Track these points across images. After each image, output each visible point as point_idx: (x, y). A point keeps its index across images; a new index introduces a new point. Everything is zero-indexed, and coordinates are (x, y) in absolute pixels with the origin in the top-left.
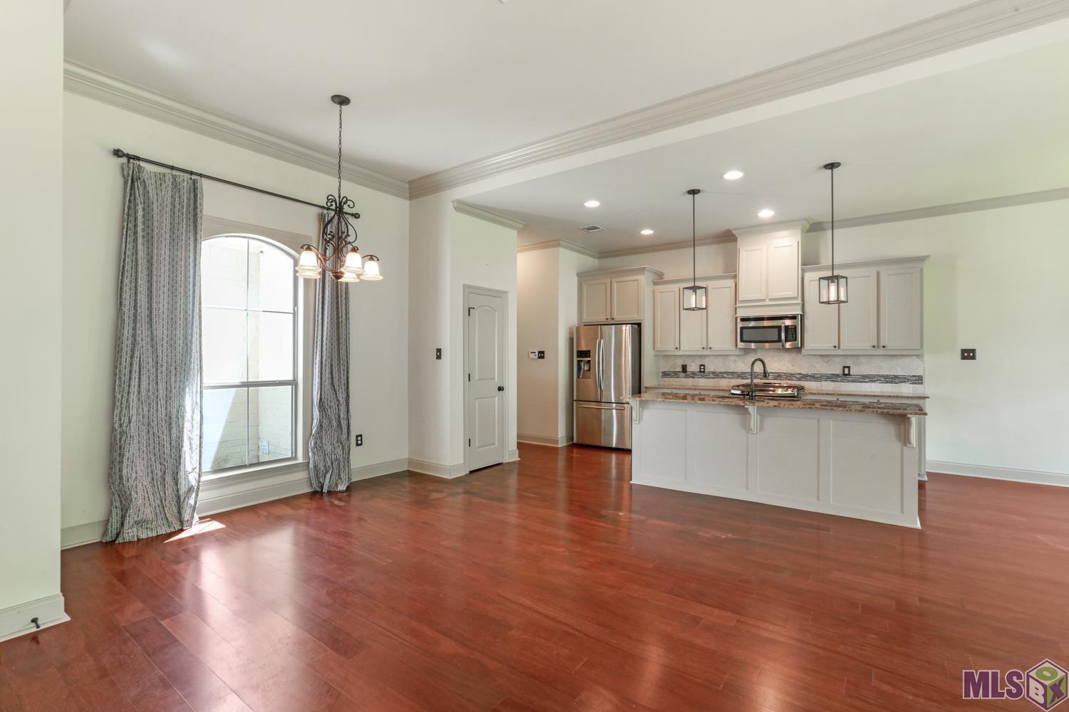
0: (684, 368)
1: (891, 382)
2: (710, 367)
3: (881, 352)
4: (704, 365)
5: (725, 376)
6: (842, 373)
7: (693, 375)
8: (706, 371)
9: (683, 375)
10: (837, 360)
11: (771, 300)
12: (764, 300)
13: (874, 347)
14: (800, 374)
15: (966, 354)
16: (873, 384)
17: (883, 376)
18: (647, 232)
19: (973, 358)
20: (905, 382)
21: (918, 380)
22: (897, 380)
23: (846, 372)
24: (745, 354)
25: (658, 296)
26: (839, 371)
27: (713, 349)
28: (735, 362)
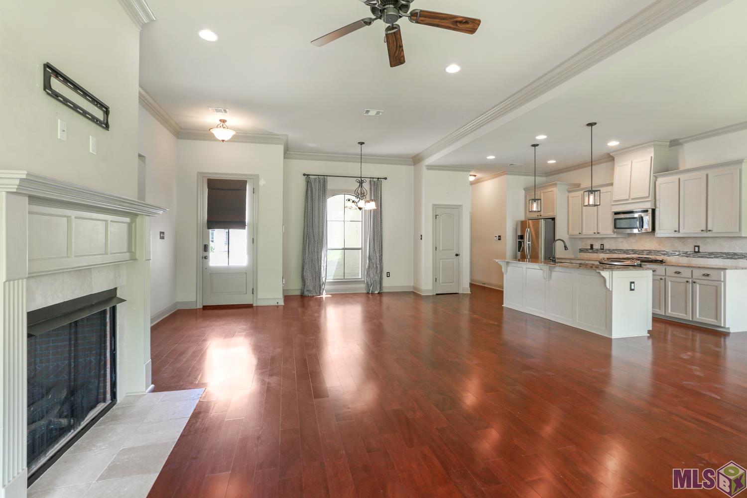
0: (592, 246)
2: (607, 247)
3: (709, 234)
4: (603, 245)
5: (616, 252)
6: (693, 251)
7: (597, 251)
8: (605, 248)
9: (591, 251)
10: (689, 241)
11: (632, 199)
12: (628, 199)
13: (703, 231)
14: (664, 251)
16: (717, 260)
18: (552, 162)
23: (697, 249)
24: (629, 237)
25: (570, 199)
26: (691, 250)
27: (601, 234)
28: (622, 242)
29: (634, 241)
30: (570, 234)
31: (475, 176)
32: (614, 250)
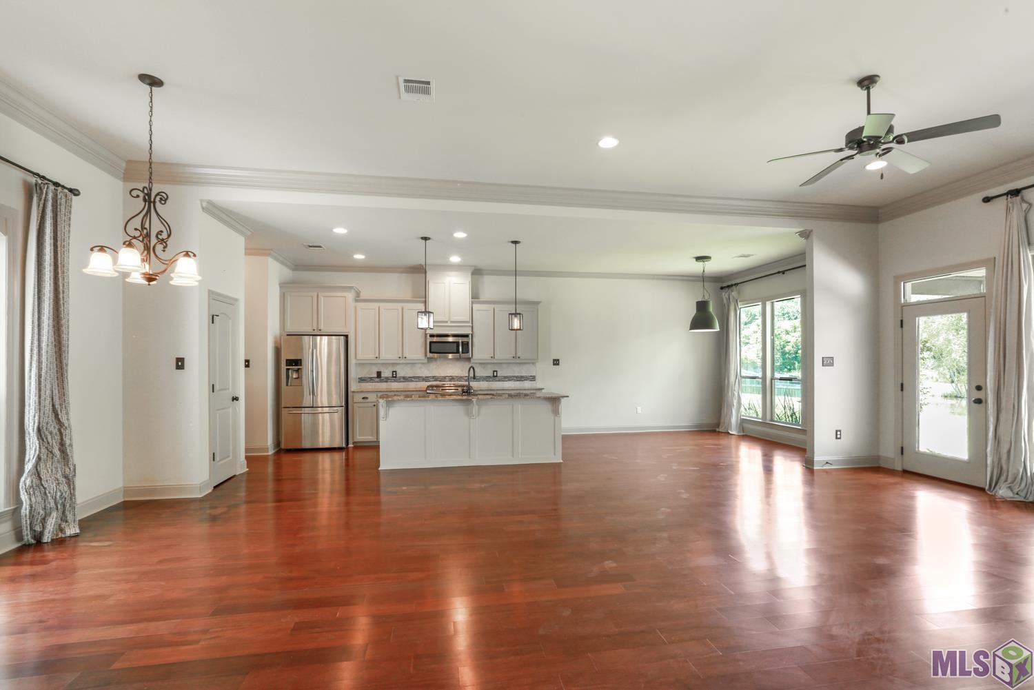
0: (379, 374)
1: (520, 381)
2: (401, 373)
3: (516, 360)
4: (396, 372)
5: (415, 379)
6: (492, 375)
7: (387, 380)
8: (398, 375)
9: (378, 380)
10: (489, 366)
11: (452, 322)
12: (447, 322)
13: (512, 357)
15: (555, 362)
16: (510, 382)
17: (514, 377)
18: (359, 257)
19: (558, 364)
20: (527, 379)
21: (533, 378)
22: (523, 379)
23: (495, 374)
24: (428, 362)
25: (360, 310)
27: (407, 358)
28: (421, 368)
29: (435, 366)
30: (358, 358)
32: (410, 377)
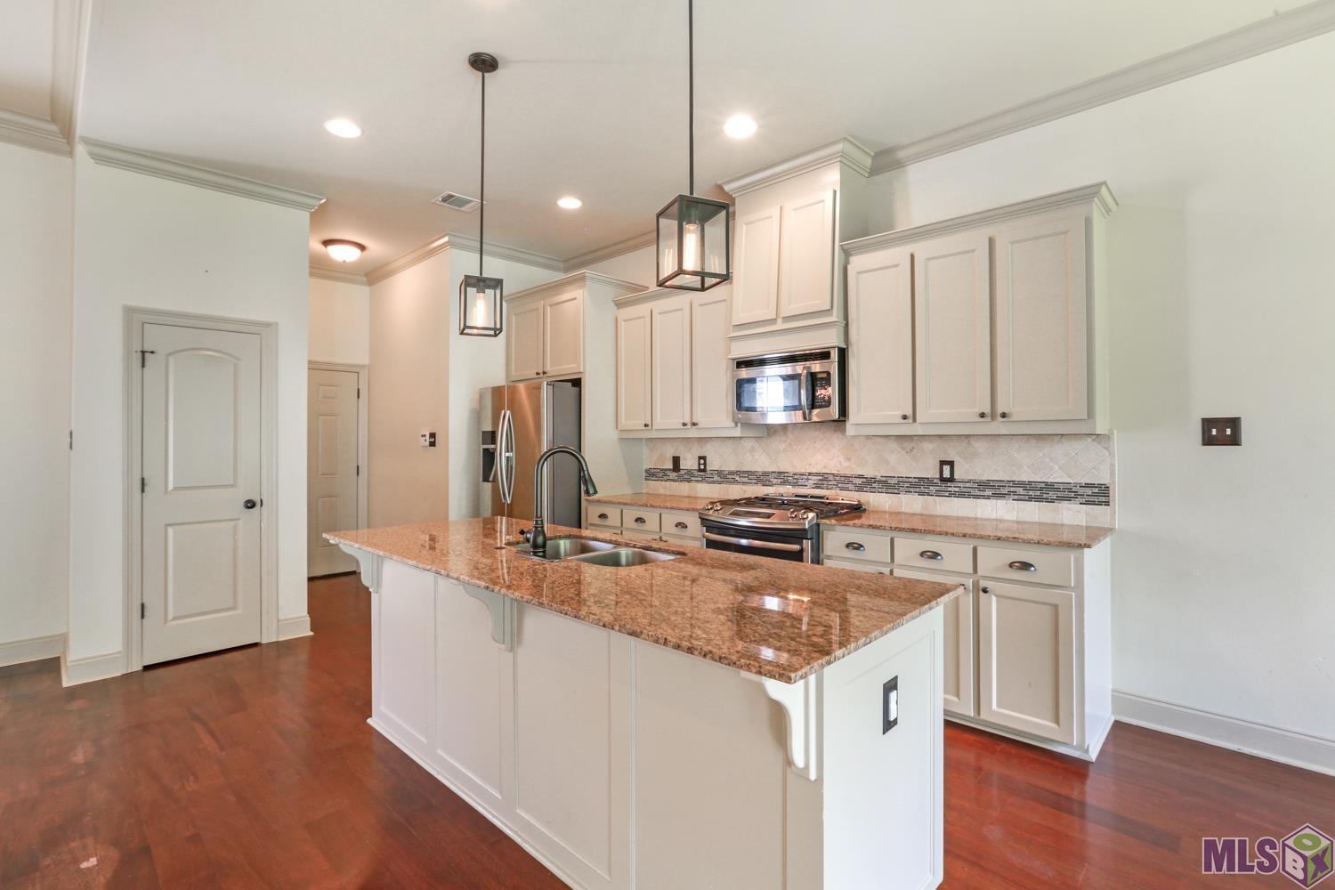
0: (676, 460)
1: (1039, 499)
2: (714, 464)
3: (999, 427)
4: (704, 459)
5: (737, 478)
6: (938, 476)
7: (689, 477)
8: (708, 468)
9: (673, 475)
10: (928, 446)
11: (785, 320)
12: (773, 321)
13: (982, 415)
14: (861, 477)
15: (1214, 432)
16: (1000, 503)
17: (1021, 484)
18: (569, 203)
19: (1234, 440)
20: (1068, 499)
21: (1099, 495)
22: (1052, 495)
23: (947, 474)
24: (769, 435)
25: (622, 325)
26: (933, 473)
27: (700, 426)
28: (752, 450)
29: (783, 446)
30: (619, 428)
31: (362, 248)
32: (732, 473)
